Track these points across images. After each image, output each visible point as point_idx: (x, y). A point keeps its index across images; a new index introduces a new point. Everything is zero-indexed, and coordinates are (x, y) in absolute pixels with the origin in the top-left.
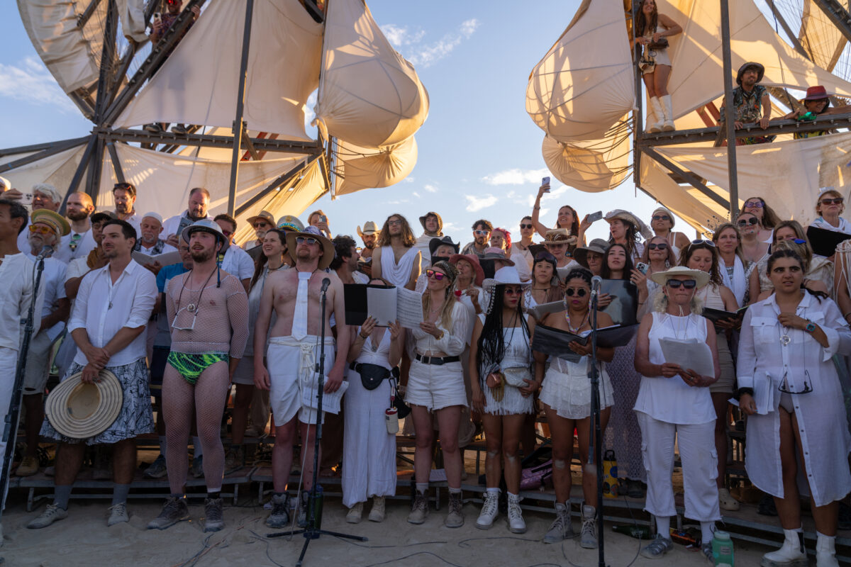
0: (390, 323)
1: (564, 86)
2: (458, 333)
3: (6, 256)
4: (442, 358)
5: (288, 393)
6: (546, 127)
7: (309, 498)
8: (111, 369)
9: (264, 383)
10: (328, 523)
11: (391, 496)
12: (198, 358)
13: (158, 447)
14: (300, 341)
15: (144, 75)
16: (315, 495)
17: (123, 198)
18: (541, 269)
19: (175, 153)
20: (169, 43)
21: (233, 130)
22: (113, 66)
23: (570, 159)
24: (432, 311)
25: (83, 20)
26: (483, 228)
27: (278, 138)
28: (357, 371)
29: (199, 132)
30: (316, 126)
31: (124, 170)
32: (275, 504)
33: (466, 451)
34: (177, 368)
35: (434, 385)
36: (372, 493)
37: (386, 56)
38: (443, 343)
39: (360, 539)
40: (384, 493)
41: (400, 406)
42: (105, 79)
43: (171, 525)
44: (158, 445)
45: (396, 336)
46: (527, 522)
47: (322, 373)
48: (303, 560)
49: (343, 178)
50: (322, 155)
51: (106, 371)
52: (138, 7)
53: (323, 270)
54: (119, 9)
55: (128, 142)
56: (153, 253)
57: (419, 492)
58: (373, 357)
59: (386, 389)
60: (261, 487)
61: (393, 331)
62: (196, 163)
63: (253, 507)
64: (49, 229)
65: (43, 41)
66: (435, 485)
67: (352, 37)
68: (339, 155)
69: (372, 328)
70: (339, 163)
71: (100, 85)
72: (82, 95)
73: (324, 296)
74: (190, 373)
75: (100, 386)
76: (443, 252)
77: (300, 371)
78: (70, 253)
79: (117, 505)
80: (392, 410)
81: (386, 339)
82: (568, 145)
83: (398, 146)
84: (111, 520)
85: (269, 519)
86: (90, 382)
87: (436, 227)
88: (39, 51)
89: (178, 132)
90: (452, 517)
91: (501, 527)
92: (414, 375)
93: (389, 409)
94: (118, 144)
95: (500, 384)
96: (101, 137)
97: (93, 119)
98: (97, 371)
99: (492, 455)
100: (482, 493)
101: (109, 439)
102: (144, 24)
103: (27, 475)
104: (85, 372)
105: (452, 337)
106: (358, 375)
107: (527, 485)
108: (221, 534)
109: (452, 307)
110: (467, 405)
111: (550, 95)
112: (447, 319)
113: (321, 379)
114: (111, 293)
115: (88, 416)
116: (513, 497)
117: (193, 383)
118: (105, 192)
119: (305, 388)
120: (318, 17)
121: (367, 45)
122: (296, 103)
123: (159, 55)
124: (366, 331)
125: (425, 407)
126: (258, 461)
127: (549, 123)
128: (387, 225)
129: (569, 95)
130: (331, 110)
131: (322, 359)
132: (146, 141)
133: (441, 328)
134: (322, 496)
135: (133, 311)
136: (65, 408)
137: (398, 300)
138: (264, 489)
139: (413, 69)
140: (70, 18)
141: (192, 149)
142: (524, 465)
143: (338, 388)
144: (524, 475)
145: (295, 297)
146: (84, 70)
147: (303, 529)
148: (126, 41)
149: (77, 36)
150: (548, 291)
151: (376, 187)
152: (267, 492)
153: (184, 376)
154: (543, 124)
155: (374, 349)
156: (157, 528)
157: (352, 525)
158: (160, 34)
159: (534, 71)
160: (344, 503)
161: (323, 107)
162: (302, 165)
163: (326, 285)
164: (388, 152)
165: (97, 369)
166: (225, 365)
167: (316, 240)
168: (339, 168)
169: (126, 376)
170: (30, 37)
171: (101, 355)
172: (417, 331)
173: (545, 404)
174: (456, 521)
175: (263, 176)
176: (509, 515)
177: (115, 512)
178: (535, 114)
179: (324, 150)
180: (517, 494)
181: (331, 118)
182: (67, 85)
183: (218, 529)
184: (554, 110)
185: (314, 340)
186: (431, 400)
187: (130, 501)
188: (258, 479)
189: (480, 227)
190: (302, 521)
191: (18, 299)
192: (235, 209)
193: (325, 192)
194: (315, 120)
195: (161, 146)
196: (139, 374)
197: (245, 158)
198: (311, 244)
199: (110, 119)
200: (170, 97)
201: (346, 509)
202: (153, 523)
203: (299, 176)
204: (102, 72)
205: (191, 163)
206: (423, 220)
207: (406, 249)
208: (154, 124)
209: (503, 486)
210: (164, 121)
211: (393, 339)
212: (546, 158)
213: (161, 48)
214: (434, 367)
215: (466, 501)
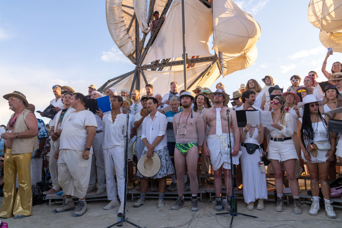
0: (257, 125)
1: (328, 5)
2: (289, 127)
3: (117, 115)
4: (283, 138)
5: (217, 157)
6: (321, 27)
7: (231, 199)
8: (156, 152)
9: (208, 154)
10: (240, 210)
11: (266, 199)
12: (186, 145)
13: (171, 179)
14: (220, 136)
15: (150, 44)
16: (233, 198)
17: (149, 89)
18: (330, 93)
19: (163, 70)
20: (157, 31)
21: (183, 57)
22: (139, 43)
23: (335, 39)
24: (275, 118)
25: (128, 30)
26: (295, 79)
27: (199, 57)
28: (245, 147)
29: (170, 61)
30: (214, 49)
31: (147, 80)
32: (217, 202)
33: (299, 180)
34: (179, 149)
35: (281, 150)
36: (257, 197)
37: (239, 14)
38: (283, 132)
39: (255, 217)
40: (263, 198)
41: (266, 160)
42: (137, 49)
43: (179, 208)
44: (171, 178)
45: (260, 131)
46: (336, 213)
47: (231, 148)
48: (232, 224)
49: (227, 68)
50: (218, 60)
51: (154, 152)
52: (145, 21)
53: (225, 106)
54: (139, 23)
55: (147, 70)
56: (161, 108)
57: (279, 198)
58: (251, 140)
59: (258, 154)
60: (210, 195)
61: (259, 129)
62: (171, 73)
63: (208, 202)
64: (126, 103)
65: (117, 41)
66: (286, 195)
67: (224, 10)
68: (224, 59)
69: (249, 128)
70: (224, 62)
71: (136, 50)
72: (131, 56)
73: (228, 117)
74: (184, 151)
75: (153, 158)
76: (276, 93)
77: (222, 148)
78: (134, 112)
79: (160, 201)
80: (261, 163)
81: (256, 132)
82: (334, 33)
83: (249, 50)
84: (159, 206)
85: (215, 207)
86: (150, 157)
87: (270, 82)
88: (117, 44)
89: (163, 62)
90: (296, 209)
91: (322, 216)
92: (271, 147)
93: (260, 162)
94: (144, 71)
95: (315, 149)
96: (138, 69)
97: (135, 64)
98: (151, 153)
99: (314, 181)
100: (310, 199)
101: (159, 177)
102: (147, 26)
103: (131, 189)
104: (147, 153)
105: (287, 129)
106: (245, 148)
107: (334, 195)
108: (198, 212)
109: (284, 116)
110: (298, 158)
111: (321, 11)
112: (283, 121)
113: (231, 151)
114: (152, 124)
115: (151, 169)
116: (327, 201)
117: (185, 155)
118: (142, 88)
119: (224, 155)
120: (209, 6)
121: (231, 12)
122: (204, 42)
123: (154, 36)
124: (247, 129)
125: (278, 161)
126: (207, 184)
127: (322, 24)
128: (248, 84)
129: (332, 9)
130: (219, 42)
131: (230, 143)
132: (153, 68)
133: (281, 125)
134: (236, 199)
135: (160, 130)
136: (143, 166)
137: (260, 115)
138: (212, 195)
139: (252, 17)
140: (124, 30)
141: (168, 67)
142: (331, 186)
143: (237, 154)
144: (331, 191)
145: (215, 118)
146: (131, 47)
147: (230, 212)
148: (142, 34)
149: (127, 36)
150: (336, 103)
151: (241, 70)
152: (213, 197)
153: (182, 152)
154: (319, 26)
155: (251, 137)
156: (175, 209)
157: (250, 211)
158: (153, 28)
159: (311, 2)
160: (245, 202)
161: (216, 41)
162: (210, 66)
163: (228, 112)
164: (245, 54)
165: (151, 152)
166: (196, 147)
167: (221, 95)
168: (224, 65)
169: (161, 154)
170: (113, 40)
171: (152, 147)
172: (270, 128)
173: (339, 157)
174: (299, 211)
175: (196, 73)
176: (326, 209)
177: (160, 203)
178: (314, 22)
179: (218, 58)
180: (329, 200)
181: (219, 45)
182: (126, 54)
183: (197, 211)
184: (324, 18)
185: (226, 135)
186: (280, 157)
187: (164, 199)
188: (208, 192)
189: (294, 79)
190: (229, 208)
191: (122, 129)
192: (187, 87)
193: (220, 75)
194: (213, 47)
195: (158, 69)
196: (165, 152)
197: (188, 67)
198: (220, 96)
199: (141, 62)
200: (159, 50)
201: (246, 205)
202: (173, 208)
203: (210, 70)
204: (136, 46)
205: (169, 73)
206: (264, 80)
207: (258, 93)
208: (155, 61)
209: (321, 195)
210: (158, 59)
211: (259, 132)
212: (322, 41)
213: (154, 33)
214: (279, 143)
215: (302, 202)
